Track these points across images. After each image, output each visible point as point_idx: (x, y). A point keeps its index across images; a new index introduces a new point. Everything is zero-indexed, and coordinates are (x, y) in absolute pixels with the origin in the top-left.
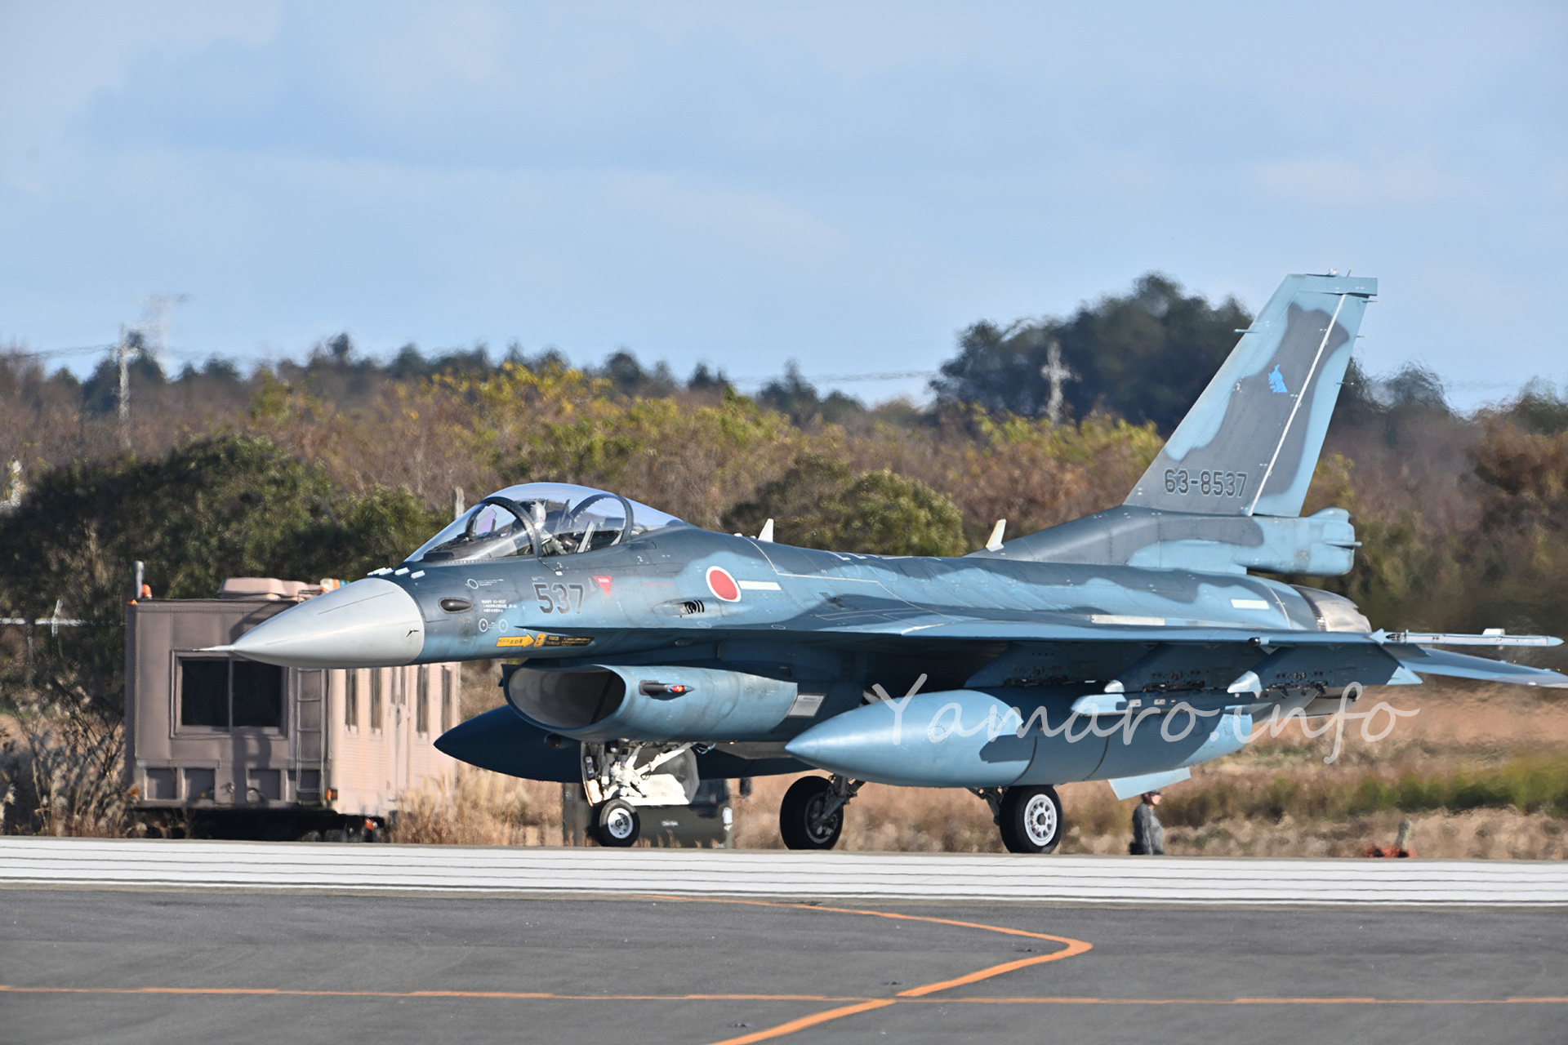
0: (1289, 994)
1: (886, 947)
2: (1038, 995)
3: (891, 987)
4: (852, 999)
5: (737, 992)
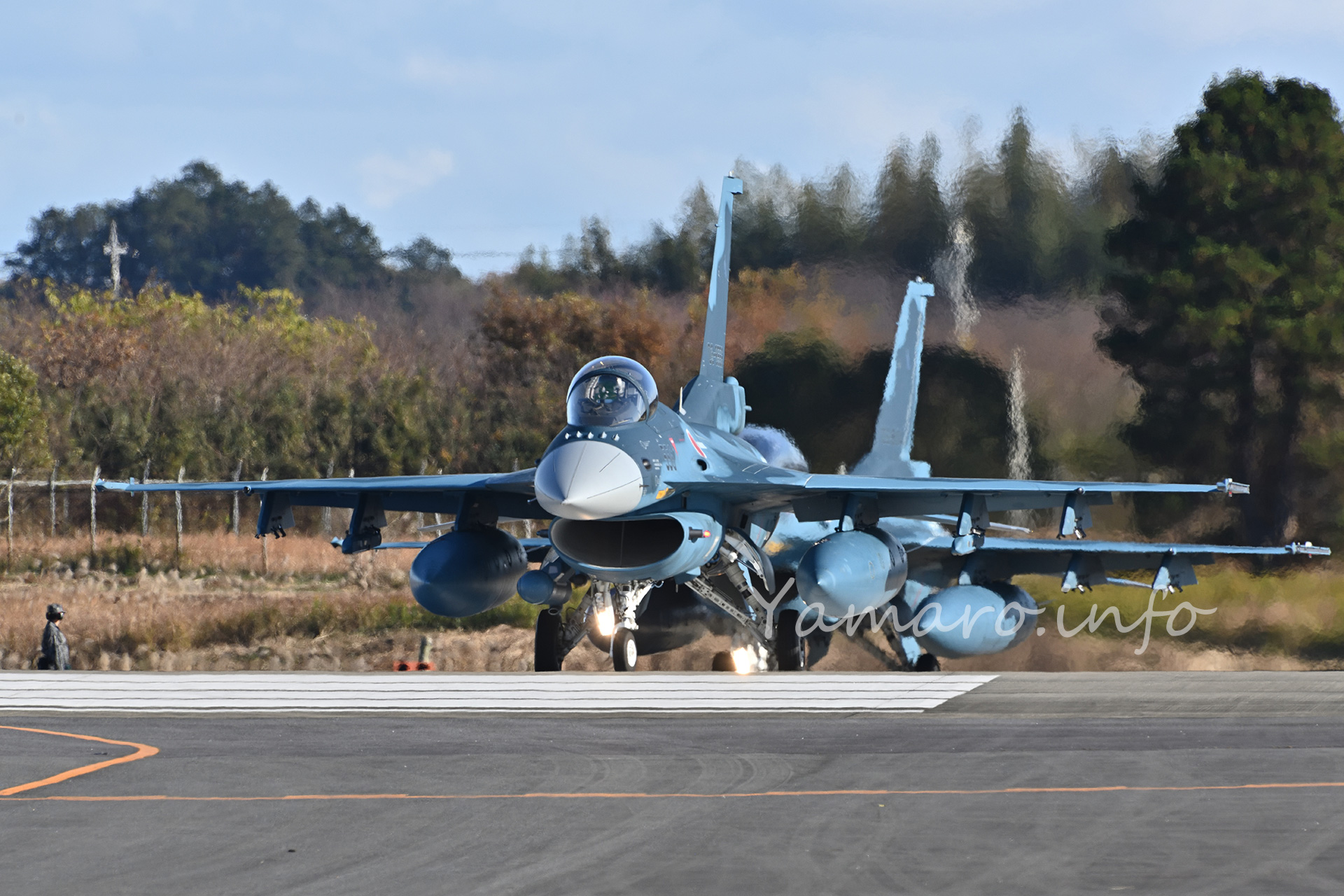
2: (113, 794)
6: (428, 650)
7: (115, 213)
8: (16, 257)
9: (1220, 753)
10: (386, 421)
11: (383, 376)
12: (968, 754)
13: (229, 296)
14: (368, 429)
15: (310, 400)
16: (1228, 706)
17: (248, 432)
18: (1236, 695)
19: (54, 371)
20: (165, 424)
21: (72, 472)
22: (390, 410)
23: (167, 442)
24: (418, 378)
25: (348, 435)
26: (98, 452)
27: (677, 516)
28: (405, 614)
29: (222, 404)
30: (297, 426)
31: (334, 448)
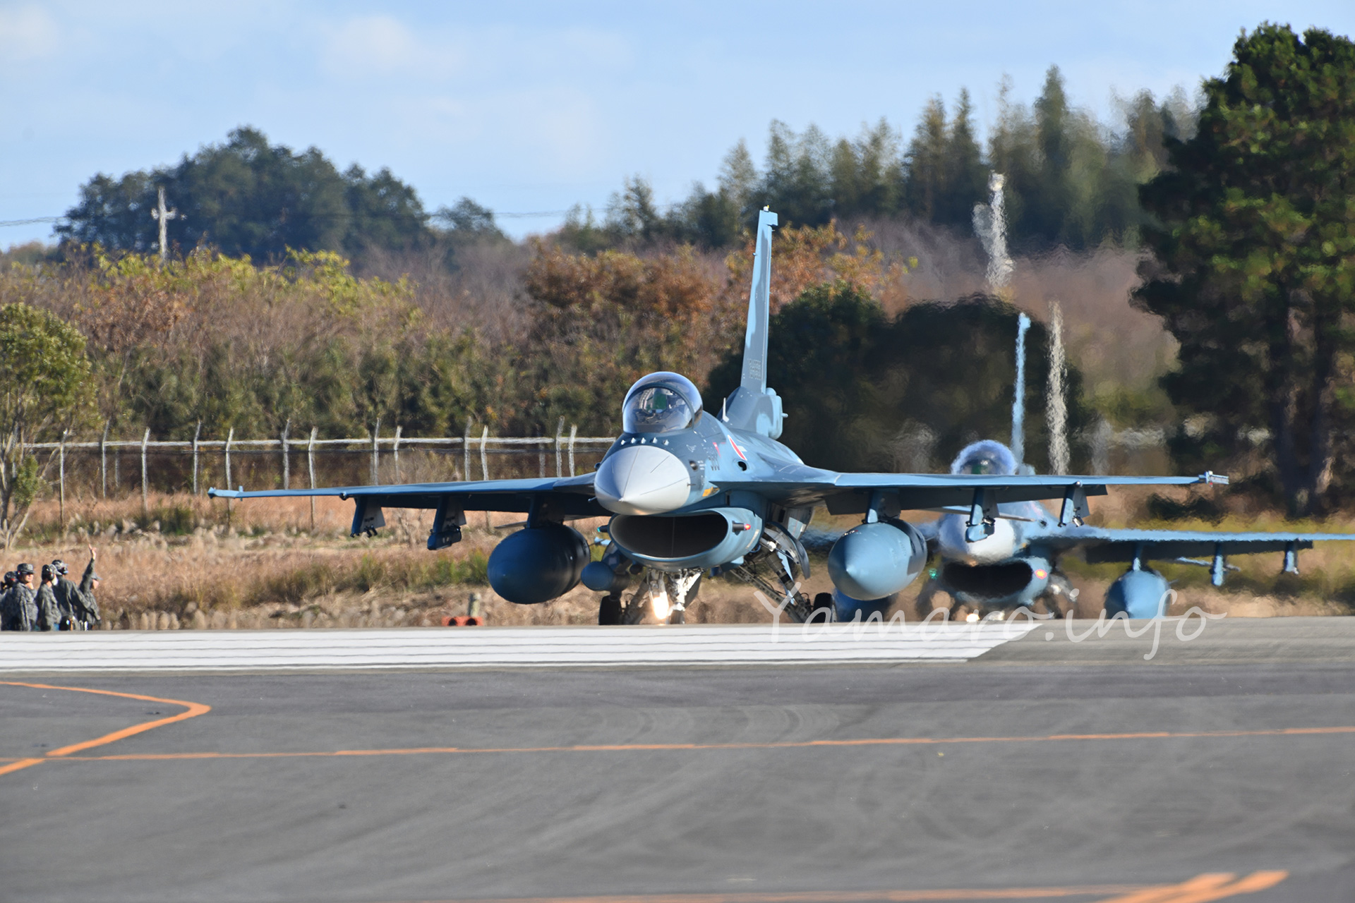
0: (383, 746)
1: (36, 714)
2: (166, 752)
3: (40, 748)
4: (11, 759)
6: (476, 605)
7: (161, 179)
8: (65, 223)
9: (1261, 699)
10: (431, 381)
11: (429, 336)
12: (1012, 702)
13: (276, 257)
14: (415, 389)
15: (358, 360)
16: (1268, 653)
17: (296, 393)
18: (1276, 642)
19: (104, 335)
20: (215, 386)
21: (122, 433)
22: (435, 368)
23: (217, 403)
24: (464, 337)
25: (394, 393)
26: (147, 415)
27: (721, 511)
28: (454, 570)
29: (270, 366)
30: (345, 386)
31: (380, 407)
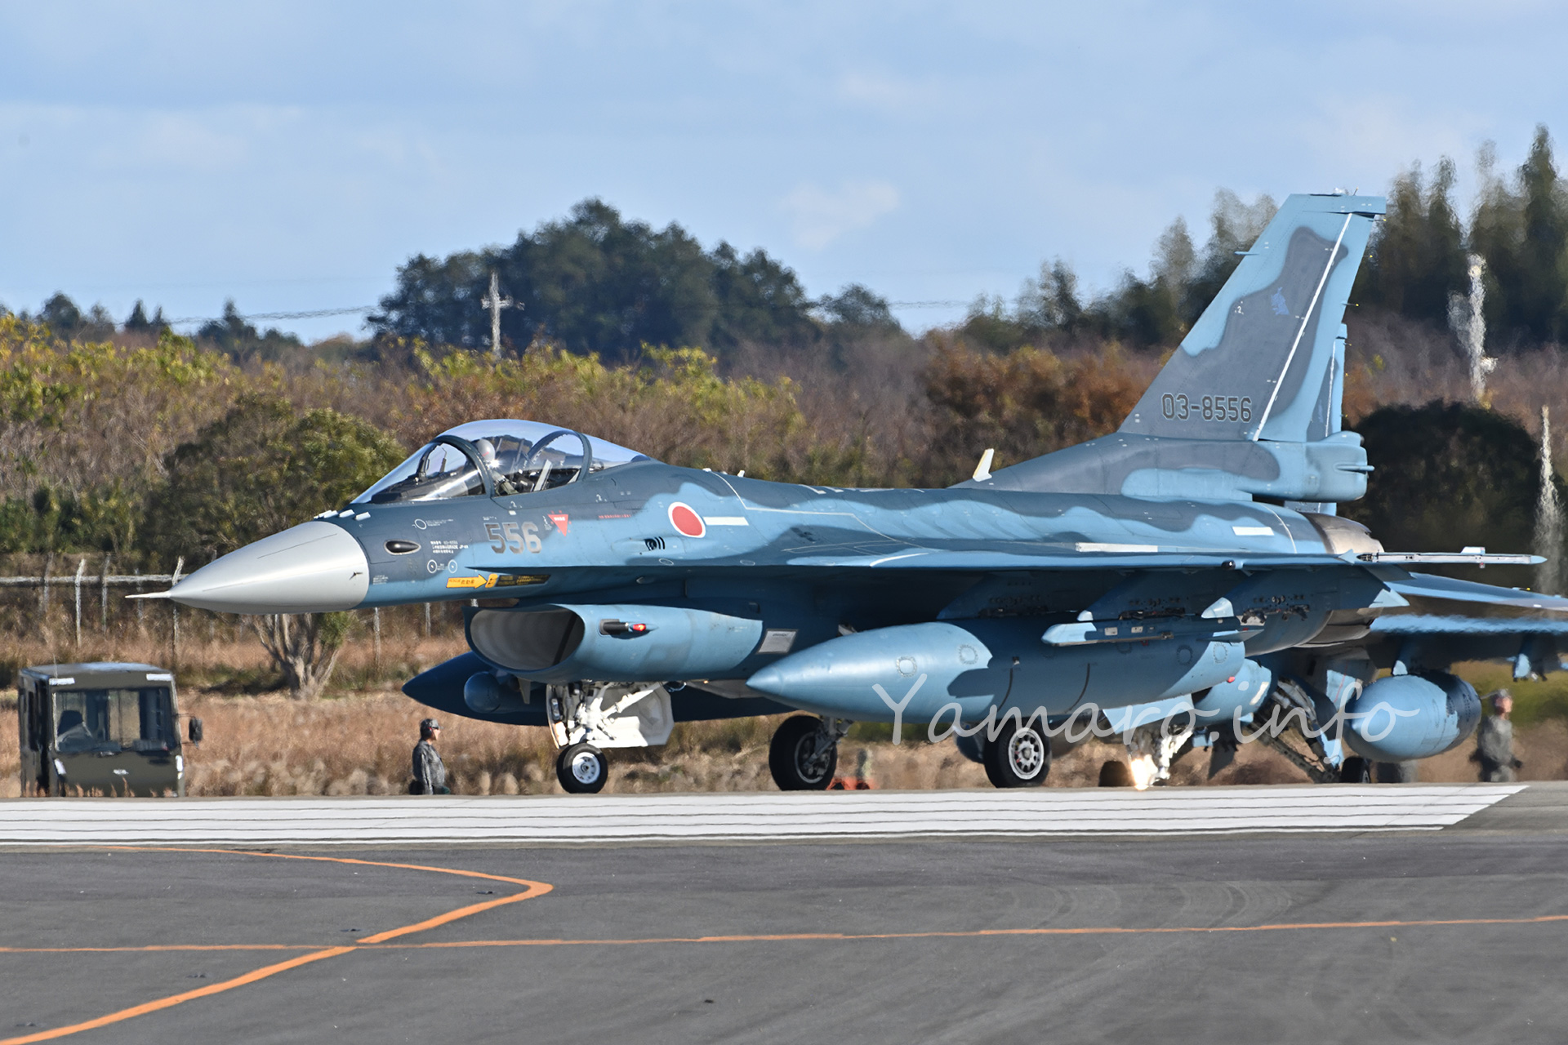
1: (345, 893)
2: (500, 939)
3: (351, 934)
4: (312, 947)
5: (196, 943)
6: (868, 765)
7: (493, 261)
8: (380, 313)
11: (811, 448)
12: (1493, 877)
13: (631, 355)
24: (852, 449)
